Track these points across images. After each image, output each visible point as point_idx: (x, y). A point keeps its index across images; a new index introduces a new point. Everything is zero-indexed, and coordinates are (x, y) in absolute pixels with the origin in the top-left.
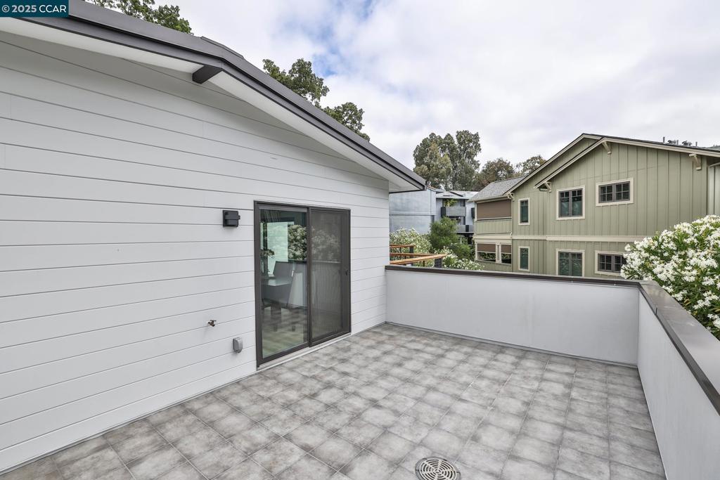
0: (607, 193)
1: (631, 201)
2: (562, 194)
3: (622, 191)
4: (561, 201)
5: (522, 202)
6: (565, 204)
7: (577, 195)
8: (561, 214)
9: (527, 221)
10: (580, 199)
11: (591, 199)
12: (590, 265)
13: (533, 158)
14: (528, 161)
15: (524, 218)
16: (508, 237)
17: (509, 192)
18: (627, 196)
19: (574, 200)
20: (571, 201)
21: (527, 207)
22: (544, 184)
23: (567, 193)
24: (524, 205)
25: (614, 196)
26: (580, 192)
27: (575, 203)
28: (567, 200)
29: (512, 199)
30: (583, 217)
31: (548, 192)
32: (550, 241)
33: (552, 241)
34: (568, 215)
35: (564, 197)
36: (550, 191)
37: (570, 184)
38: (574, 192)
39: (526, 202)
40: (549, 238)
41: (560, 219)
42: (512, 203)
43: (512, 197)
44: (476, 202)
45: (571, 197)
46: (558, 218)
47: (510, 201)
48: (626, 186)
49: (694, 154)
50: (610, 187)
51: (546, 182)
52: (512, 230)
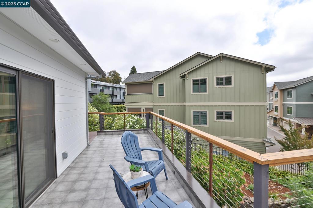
0: (220, 81)
1: (233, 86)
2: (194, 81)
3: (228, 81)
4: (194, 84)
5: (160, 85)
6: (196, 86)
7: (204, 82)
8: (194, 92)
9: (163, 95)
10: (205, 84)
11: (211, 83)
12: (211, 117)
13: (113, 71)
14: (111, 72)
15: (161, 93)
16: (151, 104)
17: (152, 79)
18: (230, 83)
19: (201, 84)
20: (200, 85)
21: (163, 88)
22: (185, 74)
23: (198, 80)
24: (161, 86)
25: (224, 83)
26: (205, 80)
27: (202, 85)
28: (198, 84)
29: (153, 83)
30: (207, 93)
31: (186, 79)
32: (187, 106)
33: (189, 106)
34: (198, 92)
35: (195, 82)
36: (187, 79)
37: (199, 76)
38: (201, 80)
39: (163, 85)
40: (187, 104)
41: (194, 94)
42: (153, 85)
43: (154, 82)
44: (126, 84)
45: (200, 82)
46: (192, 93)
47: (152, 83)
48: (230, 78)
49: (264, 66)
50: (222, 79)
51: (186, 73)
52: (153, 100)
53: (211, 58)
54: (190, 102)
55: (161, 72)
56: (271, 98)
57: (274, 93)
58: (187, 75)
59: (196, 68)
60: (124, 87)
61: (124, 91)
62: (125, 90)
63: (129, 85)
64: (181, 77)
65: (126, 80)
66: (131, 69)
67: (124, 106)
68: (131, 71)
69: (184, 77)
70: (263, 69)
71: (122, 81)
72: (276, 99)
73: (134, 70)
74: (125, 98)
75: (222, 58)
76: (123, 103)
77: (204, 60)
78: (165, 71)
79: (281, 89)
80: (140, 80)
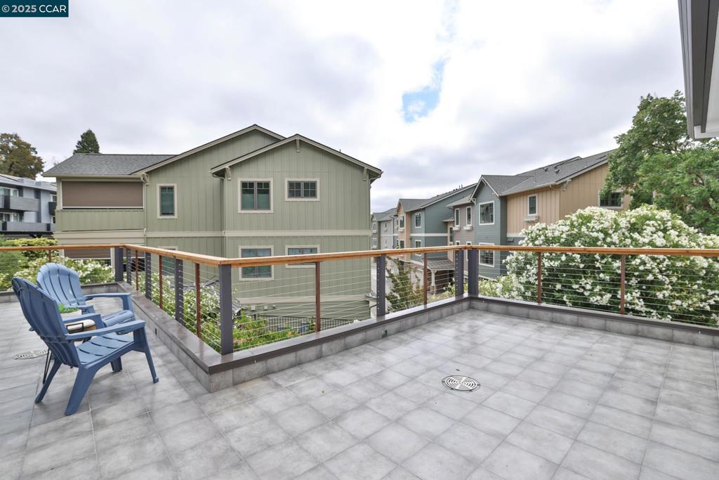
0: (296, 189)
1: (318, 199)
2: (244, 184)
3: (309, 189)
4: (244, 192)
5: (163, 189)
6: (248, 196)
7: (264, 188)
8: (243, 207)
9: (172, 214)
10: (267, 192)
11: (279, 192)
15: (167, 210)
17: (143, 172)
18: (313, 194)
19: (260, 192)
20: (256, 193)
21: (172, 196)
22: (225, 169)
23: (251, 184)
24: (167, 192)
25: (302, 193)
26: (267, 185)
27: (261, 195)
28: (252, 192)
29: (146, 182)
30: (272, 211)
31: (226, 180)
32: (229, 237)
33: (233, 237)
34: (253, 207)
35: (247, 188)
36: (229, 179)
37: (254, 174)
38: (260, 184)
39: (171, 188)
40: (228, 234)
41: (243, 212)
42: (144, 188)
43: (148, 179)
44: (59, 179)
45: (256, 188)
46: (240, 211)
47: (141, 183)
48: (313, 185)
49: (366, 168)
50: (298, 184)
51: (227, 166)
52: (146, 225)
53: (281, 141)
54: (234, 229)
55: (168, 157)
56: (396, 228)
57: (400, 218)
58: (229, 172)
59: (249, 159)
60: (54, 189)
61: (52, 201)
62: (55, 198)
63: (68, 183)
64: (213, 174)
65: (57, 166)
66: (80, 139)
67: (53, 241)
68: (79, 143)
69: (221, 174)
70: (365, 172)
71: (45, 170)
72: (401, 229)
73: (88, 144)
74: (54, 222)
75: (300, 143)
76: (48, 233)
77: (268, 142)
78: (176, 156)
79: (407, 211)
80: (105, 172)
